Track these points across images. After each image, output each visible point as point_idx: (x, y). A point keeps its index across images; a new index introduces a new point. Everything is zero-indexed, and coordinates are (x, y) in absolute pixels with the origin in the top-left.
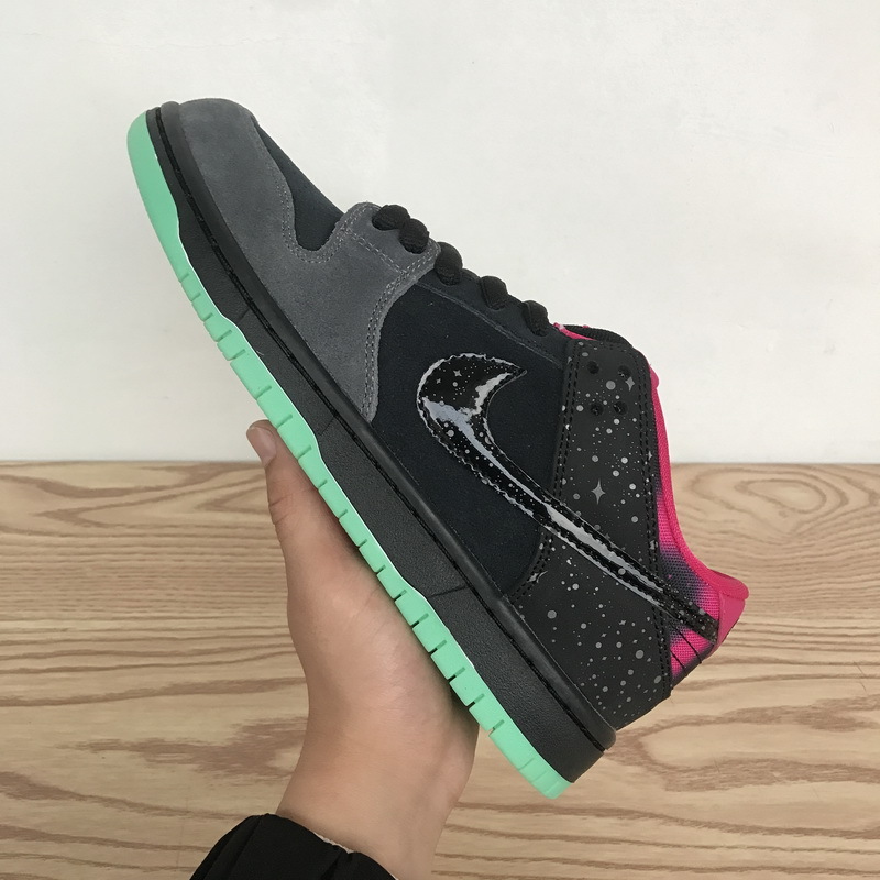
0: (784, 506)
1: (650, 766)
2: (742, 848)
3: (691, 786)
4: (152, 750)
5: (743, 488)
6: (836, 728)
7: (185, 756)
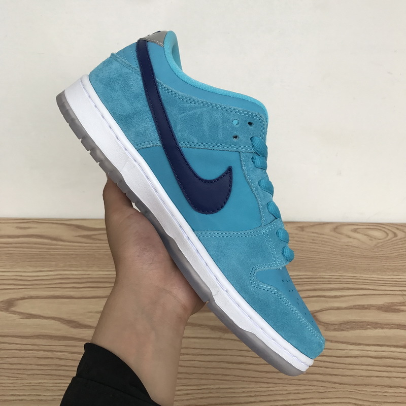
0: (371, 237)
2: (355, 350)
3: (335, 330)
5: (355, 231)
6: (392, 312)
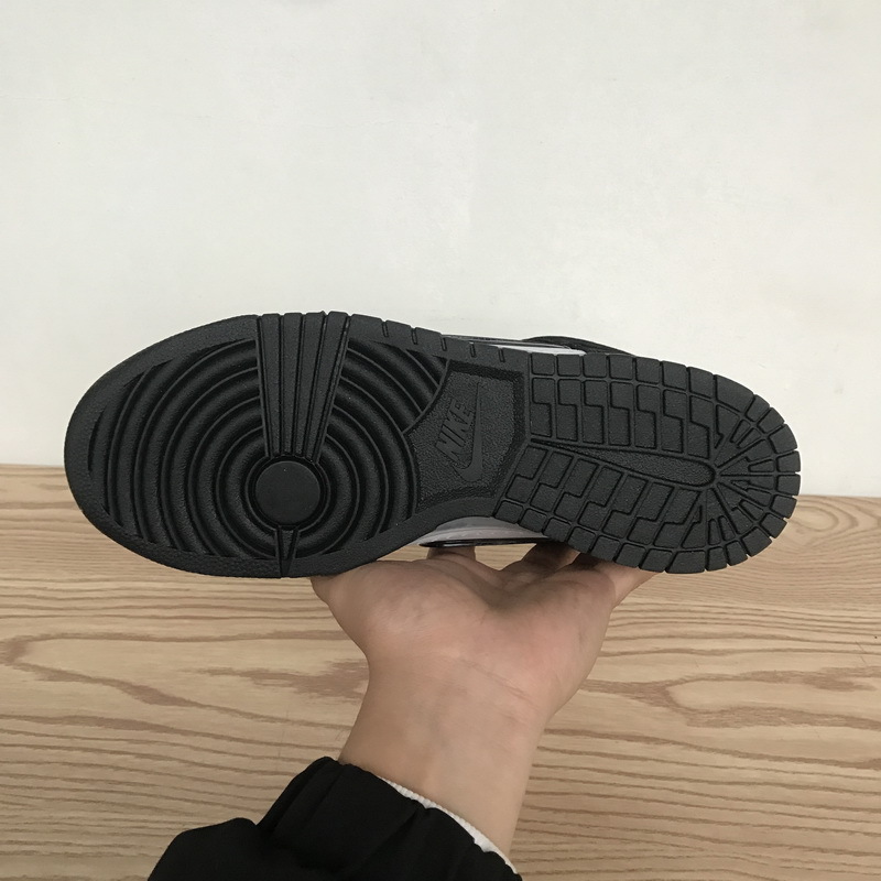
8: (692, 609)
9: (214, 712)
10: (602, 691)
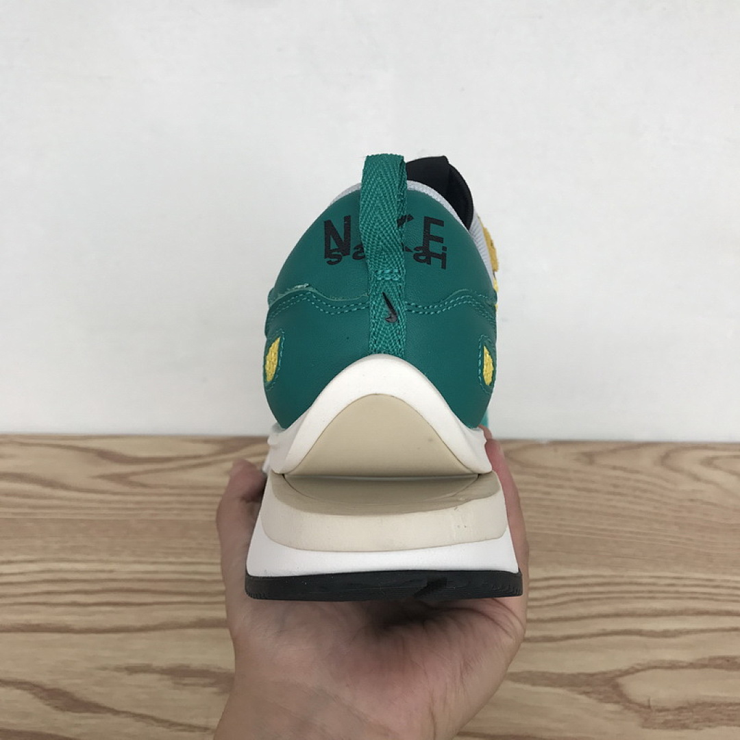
1: (627, 704)
4: (179, 674)
7: (207, 681)
8: (640, 580)
9: (129, 719)
10: (547, 685)
